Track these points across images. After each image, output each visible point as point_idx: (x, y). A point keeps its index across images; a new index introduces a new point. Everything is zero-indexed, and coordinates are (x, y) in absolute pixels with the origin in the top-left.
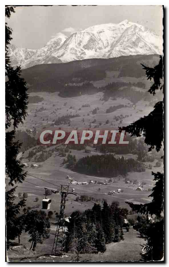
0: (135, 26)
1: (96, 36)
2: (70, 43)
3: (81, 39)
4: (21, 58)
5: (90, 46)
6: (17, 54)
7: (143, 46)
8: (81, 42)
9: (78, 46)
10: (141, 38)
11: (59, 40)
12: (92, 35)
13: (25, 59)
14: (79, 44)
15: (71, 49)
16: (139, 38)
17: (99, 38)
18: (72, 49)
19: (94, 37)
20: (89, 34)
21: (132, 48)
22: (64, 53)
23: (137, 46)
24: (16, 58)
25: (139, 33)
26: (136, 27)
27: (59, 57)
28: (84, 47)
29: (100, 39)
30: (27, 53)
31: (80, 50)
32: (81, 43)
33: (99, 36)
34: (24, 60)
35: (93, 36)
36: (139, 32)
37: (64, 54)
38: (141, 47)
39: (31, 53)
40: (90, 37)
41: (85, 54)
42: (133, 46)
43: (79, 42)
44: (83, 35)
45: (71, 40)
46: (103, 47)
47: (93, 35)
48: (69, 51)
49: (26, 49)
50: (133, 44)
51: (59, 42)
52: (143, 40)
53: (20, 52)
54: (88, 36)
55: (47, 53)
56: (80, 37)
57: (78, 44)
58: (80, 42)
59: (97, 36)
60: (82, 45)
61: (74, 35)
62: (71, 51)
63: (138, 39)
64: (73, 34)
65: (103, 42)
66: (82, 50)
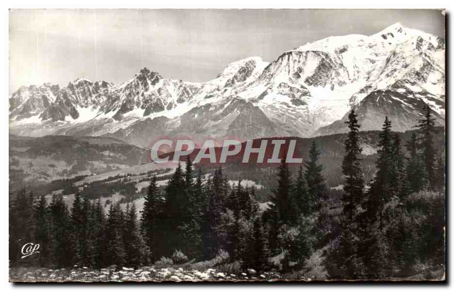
0: (420, 38)
1: (333, 60)
2: (278, 71)
3: (300, 65)
4: (169, 100)
5: (319, 80)
6: (162, 91)
7: (438, 81)
8: (300, 70)
9: (293, 79)
10: (434, 64)
11: (251, 64)
12: (324, 57)
13: (177, 101)
14: (298, 75)
15: (280, 86)
16: (429, 64)
17: (339, 62)
18: (283, 85)
19: (328, 61)
20: (319, 55)
21: (413, 84)
22: (264, 93)
23: (425, 80)
24: (159, 99)
25: (428, 54)
26: (421, 40)
27: (254, 100)
28: (307, 81)
29: (342, 65)
30: (182, 88)
31: (298, 87)
32: (300, 72)
33: (339, 58)
34: (176, 103)
35: (325, 59)
36: (429, 51)
37: (266, 95)
38: (434, 82)
39: (191, 89)
40: (320, 60)
41: (310, 96)
42: (415, 81)
43: (296, 70)
44: (306, 57)
45: (279, 67)
46: (347, 81)
47: (327, 56)
48: (275, 88)
49: (181, 81)
50: (417, 77)
51: (249, 69)
52: (437, 68)
53: (168, 87)
54: (316, 59)
55: (226, 90)
56: (299, 62)
57: (295, 74)
58: (298, 70)
59: (335, 58)
60: (304, 76)
61: (287, 56)
62: (281, 89)
63: (426, 65)
64: (284, 54)
65: (347, 71)
66: (302, 87)
